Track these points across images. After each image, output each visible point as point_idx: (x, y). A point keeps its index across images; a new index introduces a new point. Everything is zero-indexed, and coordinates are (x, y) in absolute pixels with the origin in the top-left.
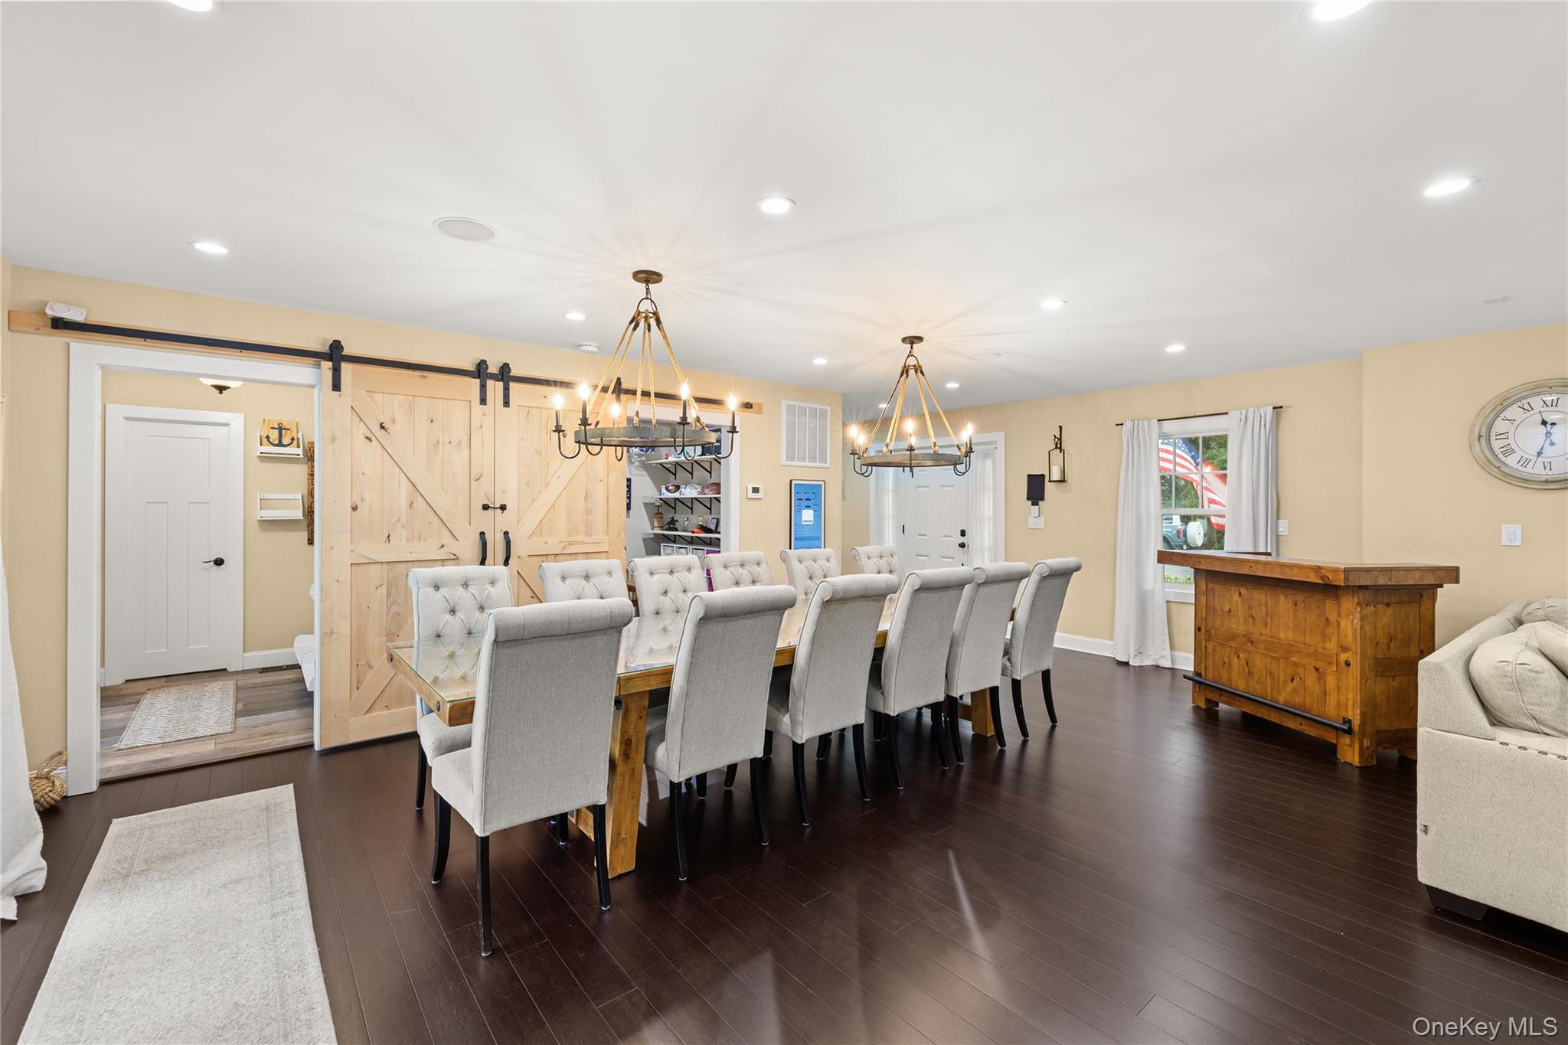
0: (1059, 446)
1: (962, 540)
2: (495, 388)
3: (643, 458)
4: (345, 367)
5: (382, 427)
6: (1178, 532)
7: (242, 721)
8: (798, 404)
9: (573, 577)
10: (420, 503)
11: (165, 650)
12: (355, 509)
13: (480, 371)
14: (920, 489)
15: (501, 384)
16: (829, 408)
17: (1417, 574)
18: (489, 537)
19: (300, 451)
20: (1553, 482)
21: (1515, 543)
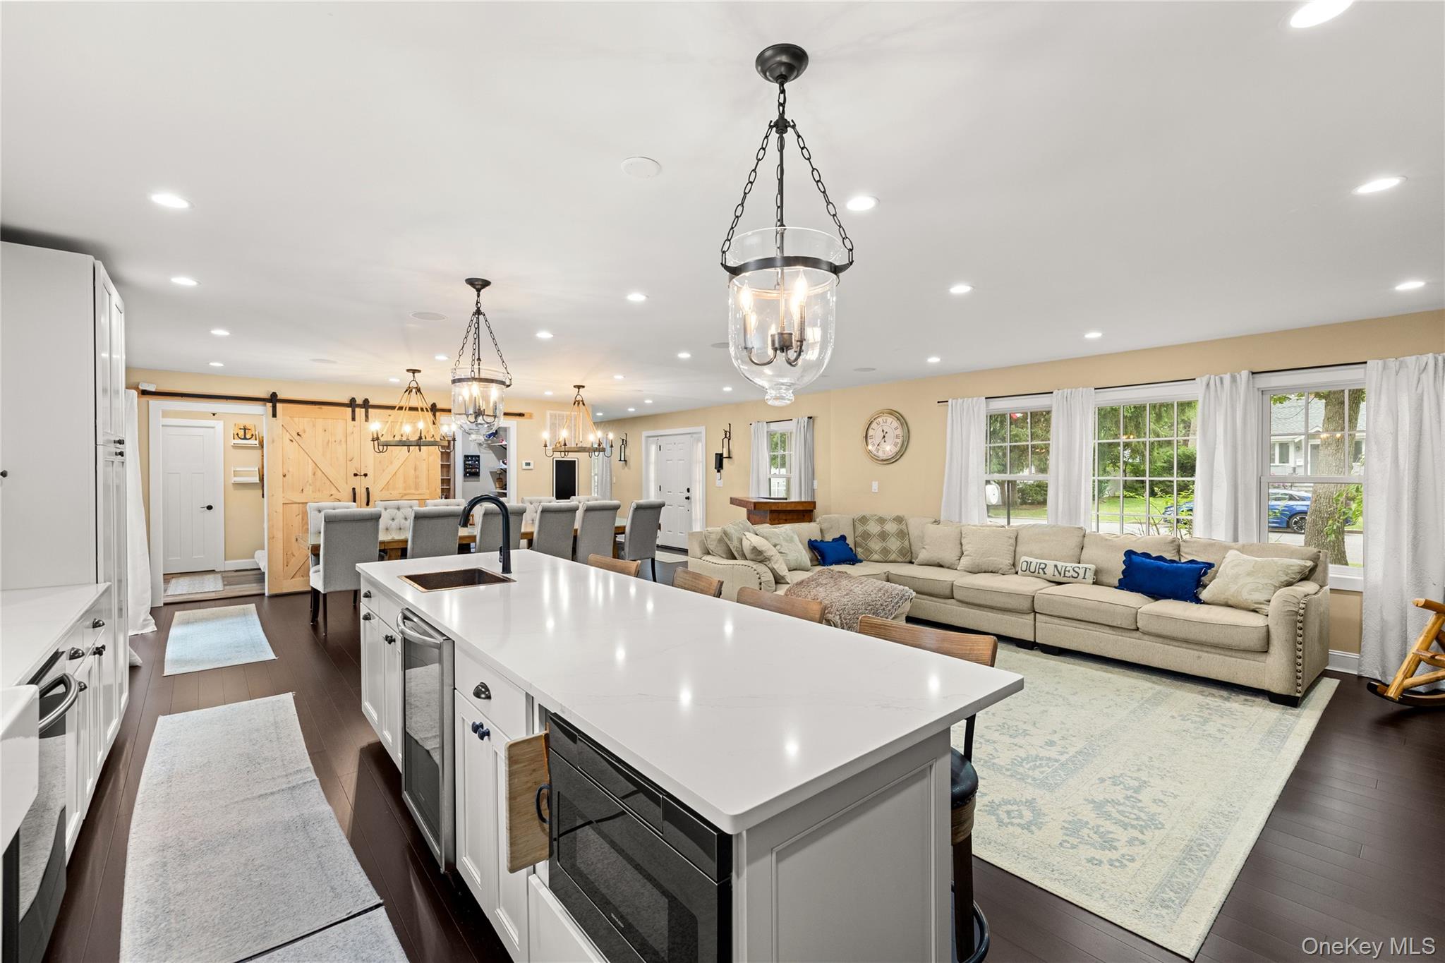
0: (728, 436)
1: (688, 495)
2: (360, 412)
3: (489, 442)
4: (279, 406)
5: (298, 435)
7: (227, 587)
8: (558, 412)
9: (391, 508)
10: (319, 473)
11: (179, 558)
12: (284, 476)
13: (352, 404)
14: (668, 462)
15: (364, 410)
17: (793, 505)
18: (357, 491)
19: (257, 442)
20: (885, 460)
21: (877, 491)
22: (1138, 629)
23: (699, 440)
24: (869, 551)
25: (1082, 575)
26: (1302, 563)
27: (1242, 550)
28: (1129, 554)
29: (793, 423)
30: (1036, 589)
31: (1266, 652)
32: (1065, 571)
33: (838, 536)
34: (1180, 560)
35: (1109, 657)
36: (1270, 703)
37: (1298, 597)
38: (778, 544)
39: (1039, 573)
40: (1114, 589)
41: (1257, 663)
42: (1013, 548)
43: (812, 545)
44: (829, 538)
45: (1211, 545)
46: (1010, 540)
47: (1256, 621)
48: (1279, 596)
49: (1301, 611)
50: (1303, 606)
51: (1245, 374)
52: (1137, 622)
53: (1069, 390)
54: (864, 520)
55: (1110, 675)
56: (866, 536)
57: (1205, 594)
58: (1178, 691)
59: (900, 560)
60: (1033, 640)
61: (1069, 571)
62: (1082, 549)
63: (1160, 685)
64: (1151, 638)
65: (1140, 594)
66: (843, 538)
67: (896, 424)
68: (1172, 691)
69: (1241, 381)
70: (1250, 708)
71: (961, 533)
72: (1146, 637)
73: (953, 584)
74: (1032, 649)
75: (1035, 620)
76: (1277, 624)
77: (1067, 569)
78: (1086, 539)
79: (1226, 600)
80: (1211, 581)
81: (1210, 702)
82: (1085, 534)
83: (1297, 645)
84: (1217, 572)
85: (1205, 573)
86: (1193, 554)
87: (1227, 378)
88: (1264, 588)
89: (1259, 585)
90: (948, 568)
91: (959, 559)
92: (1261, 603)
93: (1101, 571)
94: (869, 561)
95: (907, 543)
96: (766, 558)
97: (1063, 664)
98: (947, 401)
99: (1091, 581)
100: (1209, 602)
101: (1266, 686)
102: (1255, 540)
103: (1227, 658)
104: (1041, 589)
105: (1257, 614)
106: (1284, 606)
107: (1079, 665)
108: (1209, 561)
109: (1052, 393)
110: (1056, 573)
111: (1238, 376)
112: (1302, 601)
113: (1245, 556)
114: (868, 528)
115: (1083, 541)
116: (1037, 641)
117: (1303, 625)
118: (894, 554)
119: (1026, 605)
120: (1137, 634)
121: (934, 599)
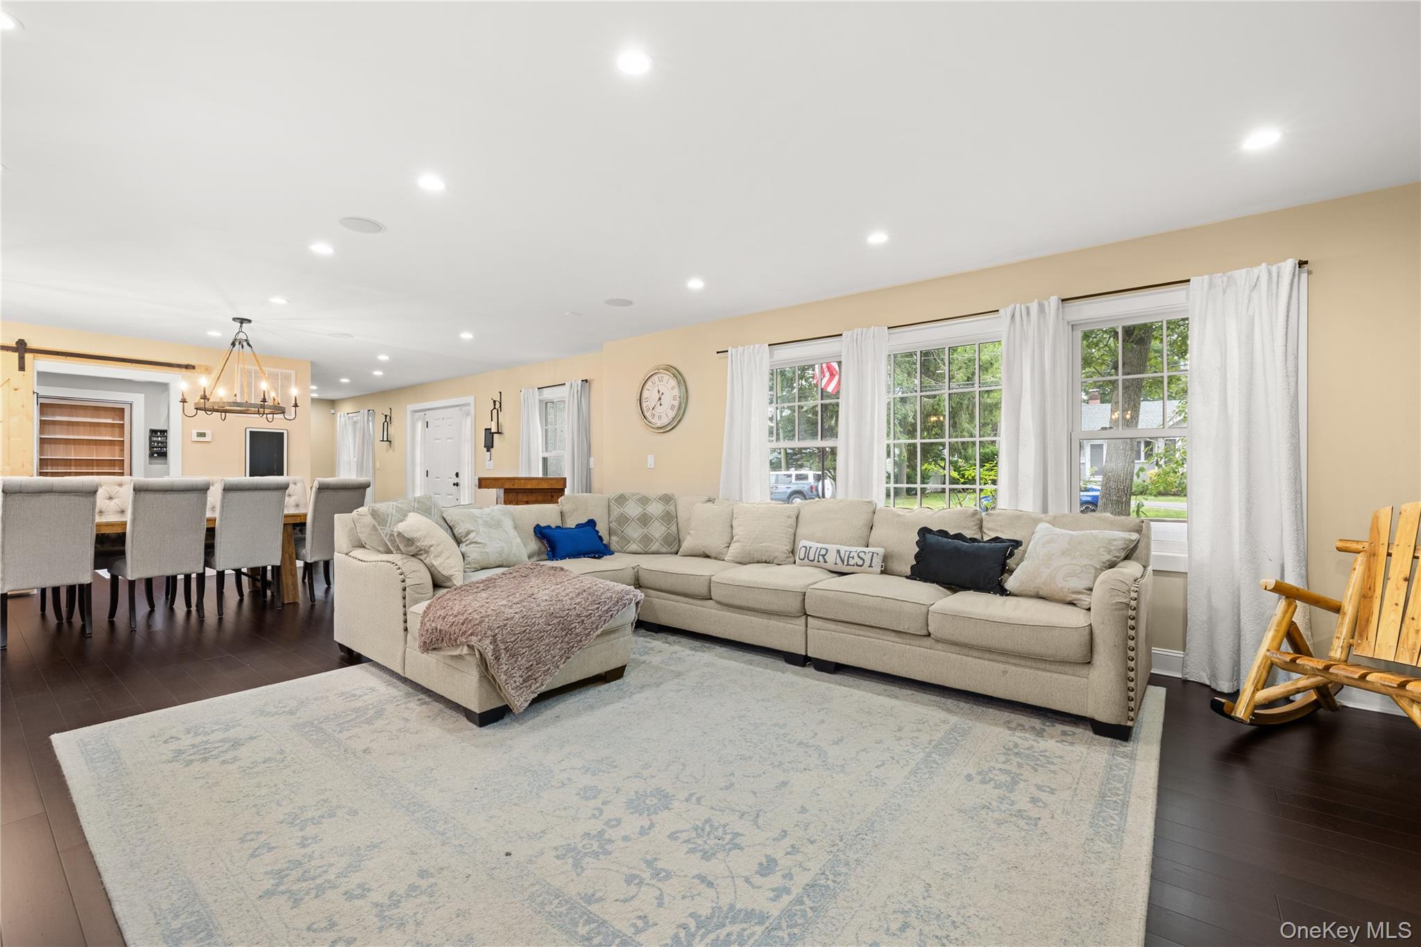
0: (497, 407)
1: (456, 480)
6: (812, 488)
14: (436, 442)
16: (293, 373)
20: (661, 428)
21: (653, 467)
22: (929, 635)
23: (468, 414)
24: (626, 540)
25: (867, 563)
26: (1126, 535)
27: (1054, 522)
28: (924, 532)
29: (566, 389)
30: (809, 582)
31: (1089, 663)
32: (849, 557)
33: (584, 520)
34: (982, 538)
35: (895, 674)
36: (1094, 736)
37: (1127, 582)
38: (473, 531)
39: (819, 561)
40: (905, 579)
41: (1077, 679)
42: (793, 531)
43: (541, 533)
44: (571, 523)
45: (1017, 518)
46: (790, 520)
47: (1074, 618)
48: (1103, 583)
49: (1133, 603)
50: (1134, 595)
51: (1054, 300)
52: (928, 625)
53: (860, 330)
54: (621, 499)
55: (893, 702)
56: (623, 520)
57: (1011, 583)
58: (978, 724)
59: (664, 550)
60: (804, 654)
61: (853, 558)
62: (872, 528)
63: (956, 713)
64: (946, 646)
65: (935, 585)
66: (592, 523)
67: (673, 382)
68: (971, 724)
69: (1050, 310)
70: (1071, 748)
71: (733, 512)
72: (939, 646)
73: (711, 579)
74: (803, 665)
75: (807, 626)
76: (1103, 623)
77: (851, 555)
78: (876, 516)
79: (1036, 589)
80: (1018, 565)
81: (1019, 741)
82: (875, 509)
83: (1129, 651)
84: (1025, 552)
85: (1012, 554)
86: (997, 531)
87: (1034, 307)
88: (1082, 571)
89: (1077, 568)
90: (716, 558)
91: (728, 547)
92: (1079, 593)
93: (892, 556)
94: (625, 552)
95: (674, 528)
96: (421, 550)
97: (838, 687)
98: (727, 351)
99: (879, 570)
100: (1016, 592)
101: (1089, 712)
102: (1066, 511)
103: (1040, 673)
104: (816, 583)
105: (1075, 608)
106: (1111, 596)
107: (858, 688)
108: (1015, 538)
109: (841, 335)
110: (839, 561)
111: (1046, 303)
112: (1133, 588)
113: (1058, 530)
114: (626, 510)
115: (873, 518)
116: (809, 655)
117: (1136, 623)
118: (657, 543)
119: (795, 605)
120: (928, 642)
121: (690, 600)
